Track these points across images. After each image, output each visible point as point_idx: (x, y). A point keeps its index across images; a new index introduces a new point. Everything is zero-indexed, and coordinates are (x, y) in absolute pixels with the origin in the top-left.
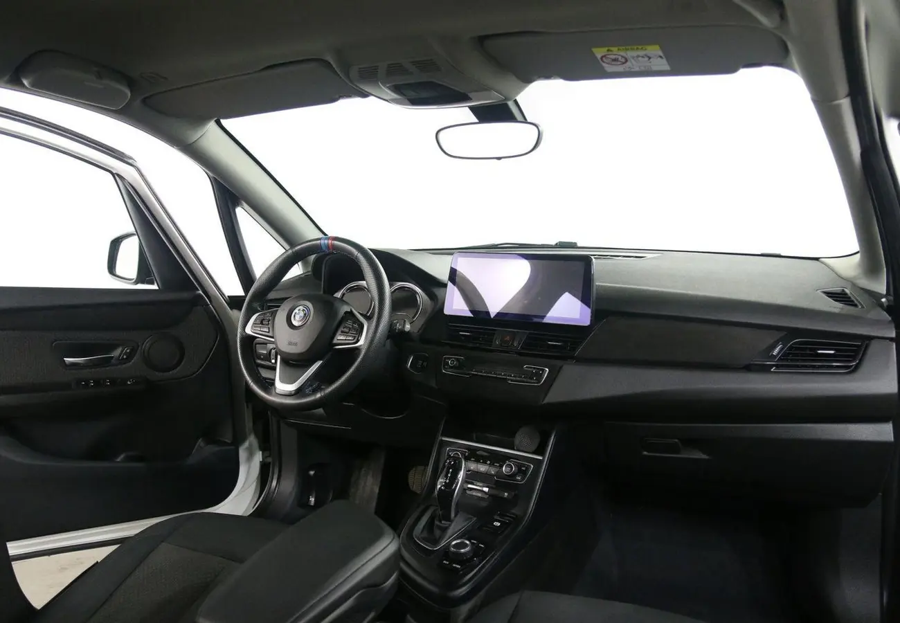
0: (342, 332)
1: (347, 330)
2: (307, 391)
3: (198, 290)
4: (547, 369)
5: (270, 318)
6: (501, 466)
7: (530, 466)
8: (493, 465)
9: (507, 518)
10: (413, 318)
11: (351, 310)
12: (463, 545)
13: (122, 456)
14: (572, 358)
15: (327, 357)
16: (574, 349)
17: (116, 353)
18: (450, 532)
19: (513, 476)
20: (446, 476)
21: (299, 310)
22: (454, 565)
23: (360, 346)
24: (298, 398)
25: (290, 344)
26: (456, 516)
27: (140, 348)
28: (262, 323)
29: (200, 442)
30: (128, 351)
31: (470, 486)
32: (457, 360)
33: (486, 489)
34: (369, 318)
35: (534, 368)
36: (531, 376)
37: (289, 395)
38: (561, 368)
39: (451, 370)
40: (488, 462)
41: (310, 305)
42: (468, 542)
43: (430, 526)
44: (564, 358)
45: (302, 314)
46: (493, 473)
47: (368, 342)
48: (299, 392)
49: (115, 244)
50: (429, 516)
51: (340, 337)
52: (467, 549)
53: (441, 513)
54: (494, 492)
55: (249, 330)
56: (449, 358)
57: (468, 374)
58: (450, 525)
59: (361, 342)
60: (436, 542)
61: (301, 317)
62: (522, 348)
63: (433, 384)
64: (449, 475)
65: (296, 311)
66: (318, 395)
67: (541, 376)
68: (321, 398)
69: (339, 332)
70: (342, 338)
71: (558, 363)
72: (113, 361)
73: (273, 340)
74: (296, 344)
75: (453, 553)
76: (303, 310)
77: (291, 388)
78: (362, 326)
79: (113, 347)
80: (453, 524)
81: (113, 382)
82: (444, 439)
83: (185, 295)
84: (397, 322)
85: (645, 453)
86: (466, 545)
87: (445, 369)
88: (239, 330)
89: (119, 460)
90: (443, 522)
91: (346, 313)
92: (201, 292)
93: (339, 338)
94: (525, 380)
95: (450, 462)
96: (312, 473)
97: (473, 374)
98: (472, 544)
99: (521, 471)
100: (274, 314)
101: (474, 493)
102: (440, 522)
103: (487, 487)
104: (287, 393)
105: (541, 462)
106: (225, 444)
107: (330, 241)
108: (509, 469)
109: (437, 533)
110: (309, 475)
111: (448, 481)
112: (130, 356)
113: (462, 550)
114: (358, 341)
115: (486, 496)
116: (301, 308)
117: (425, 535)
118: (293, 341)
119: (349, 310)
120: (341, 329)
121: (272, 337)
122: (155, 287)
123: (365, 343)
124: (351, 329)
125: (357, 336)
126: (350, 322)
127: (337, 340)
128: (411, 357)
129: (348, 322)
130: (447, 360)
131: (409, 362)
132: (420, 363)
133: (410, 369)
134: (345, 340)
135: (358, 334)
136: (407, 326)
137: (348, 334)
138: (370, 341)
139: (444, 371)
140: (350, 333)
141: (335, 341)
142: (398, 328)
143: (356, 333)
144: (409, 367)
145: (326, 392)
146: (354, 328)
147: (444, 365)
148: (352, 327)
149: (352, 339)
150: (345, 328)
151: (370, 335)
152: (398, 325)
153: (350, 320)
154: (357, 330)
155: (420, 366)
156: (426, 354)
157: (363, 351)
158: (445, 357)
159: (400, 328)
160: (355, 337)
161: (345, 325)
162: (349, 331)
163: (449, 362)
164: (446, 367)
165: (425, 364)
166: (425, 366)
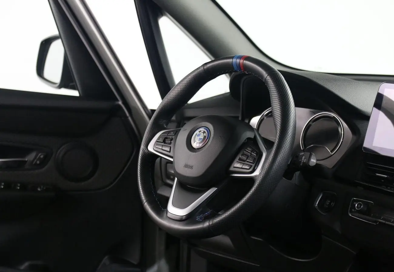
0: (240, 159)
1: (245, 158)
2: (198, 218)
3: (117, 100)
5: (174, 137)
10: (332, 152)
11: (255, 137)
13: (27, 264)
15: (222, 185)
17: (30, 157)
21: (200, 132)
23: (256, 176)
24: (188, 224)
25: (186, 166)
27: (53, 156)
28: (164, 142)
29: (106, 260)
30: (42, 157)
32: (366, 204)
37: (181, 220)
39: (357, 214)
41: (211, 127)
45: (202, 137)
47: (264, 172)
48: (189, 219)
49: (45, 45)
51: (237, 165)
55: (151, 148)
56: (356, 201)
57: (376, 222)
59: (257, 173)
61: (200, 139)
63: (337, 227)
65: (197, 132)
66: (207, 224)
68: (209, 227)
69: (237, 159)
70: (238, 165)
72: (27, 166)
73: (172, 160)
74: (191, 167)
76: (204, 132)
77: (182, 212)
78: (260, 155)
79: (27, 151)
81: (24, 187)
83: (104, 105)
84: (303, 155)
87: (351, 212)
88: (142, 147)
89: (22, 267)
91: (249, 139)
92: (120, 103)
97: (380, 222)
100: (176, 133)
104: (178, 218)
106: (133, 265)
107: (242, 61)
112: (44, 162)
114: (252, 172)
116: (202, 129)
118: (190, 163)
119: (252, 137)
120: (240, 156)
121: (172, 157)
122: (75, 93)
123: (260, 174)
124: (249, 157)
125: (253, 165)
126: (250, 149)
127: (234, 167)
128: (320, 195)
129: (248, 148)
130: (355, 203)
131: (318, 199)
132: (328, 202)
133: (317, 208)
134: (242, 168)
135: (255, 163)
136: (312, 160)
137: (246, 163)
138: (265, 173)
139: (350, 215)
140: (247, 162)
141: (232, 169)
142: (303, 162)
143: (253, 162)
144: (316, 205)
145: (214, 222)
146: (252, 157)
147: (350, 208)
148: (251, 155)
149: (248, 168)
150: (243, 156)
151: (267, 165)
152: (303, 158)
153: (250, 147)
154: (255, 159)
155: (327, 206)
156: (336, 194)
157: (257, 183)
158: (353, 199)
159: (304, 161)
160: (251, 166)
161: (244, 152)
162: (247, 159)
163: (356, 205)
164: (353, 210)
165: (333, 204)
166: (333, 206)
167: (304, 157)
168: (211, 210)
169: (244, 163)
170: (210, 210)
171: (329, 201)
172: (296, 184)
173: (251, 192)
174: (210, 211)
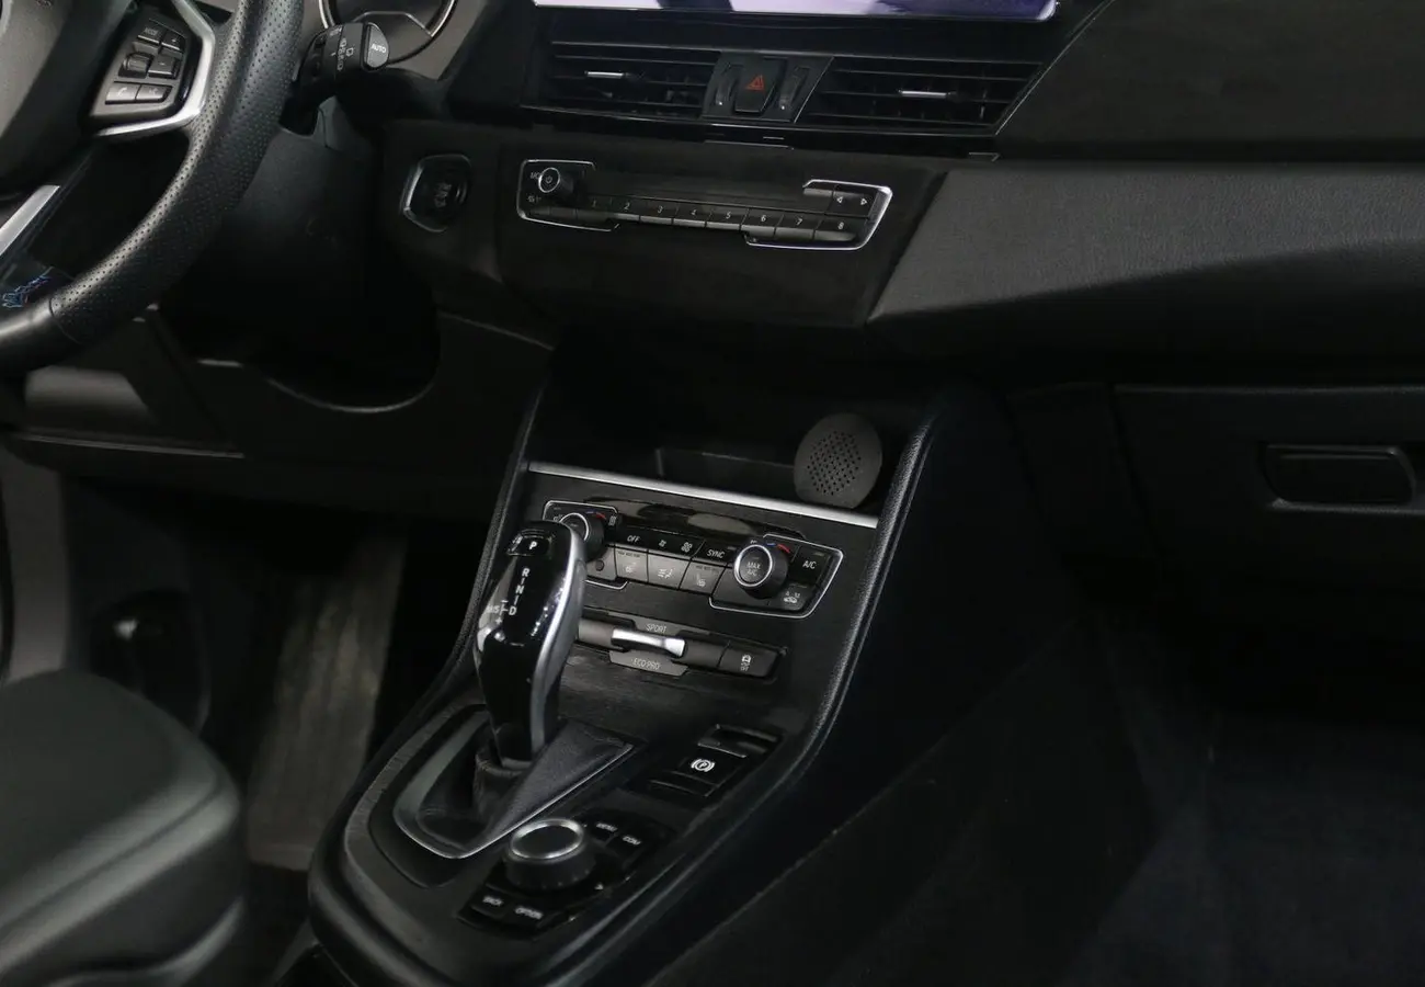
0: (124, 72)
1: (139, 65)
2: (7, 301)
4: (886, 190)
6: (729, 559)
7: (834, 557)
8: (703, 554)
9: (745, 745)
10: (430, 26)
12: (560, 838)
14: (988, 145)
15: (77, 173)
16: (995, 113)
18: (524, 796)
19: (766, 592)
20: (511, 595)
22: (522, 910)
23: (190, 121)
26: (549, 739)
31: (620, 634)
32: (569, 171)
33: (676, 645)
34: (218, 17)
35: (840, 188)
36: (828, 215)
38: (939, 180)
39: (547, 211)
40: (687, 547)
42: (574, 826)
43: (460, 779)
44: (958, 150)
46: (701, 583)
47: (216, 100)
50: (458, 749)
51: (116, 94)
52: (572, 849)
53: (496, 732)
54: (706, 654)
56: (539, 168)
57: (610, 222)
58: (527, 772)
59: (192, 110)
60: (471, 830)
62: (804, 120)
63: (487, 265)
64: (520, 589)
66: (42, 314)
67: (865, 215)
68: (53, 324)
69: (113, 75)
70: (124, 95)
71: (931, 165)
75: (522, 867)
78: (195, 47)
80: (538, 769)
82: (535, 468)
84: (341, 36)
85: (1280, 503)
86: (569, 837)
87: (527, 208)
90: (507, 762)
93: (110, 97)
94: (808, 232)
95: (525, 543)
96: (127, 628)
97: (623, 222)
98: (591, 831)
99: (799, 574)
101: (636, 661)
102: (498, 763)
103: (678, 636)
105: (872, 537)
108: (753, 568)
109: (482, 798)
110: (118, 641)
111: (513, 611)
113: (551, 856)
114: (180, 104)
115: (677, 671)
117: (439, 810)
120: (122, 61)
123: (204, 110)
124: (156, 60)
125: (175, 84)
126: (155, 33)
127: (108, 103)
128: (415, 171)
129: (147, 30)
130: (533, 176)
131: (409, 189)
132: (444, 190)
133: (412, 217)
134: (136, 101)
135: (180, 75)
136: (374, 47)
137: (148, 80)
138: (222, 104)
139: (524, 216)
140: (153, 75)
141: (100, 110)
142: (342, 57)
143: (173, 72)
144: (407, 208)
145: (67, 302)
146: (165, 55)
147: (521, 193)
148: (160, 52)
149: (159, 96)
150: (134, 58)
151: (223, 79)
152: (342, 46)
153: (154, 26)
154: (177, 62)
155: (444, 204)
156: (466, 158)
157: (197, 141)
158: (525, 162)
159: (348, 55)
160: (169, 88)
161: (133, 47)
162: (147, 69)
163: (540, 180)
164: (531, 199)
165: (460, 195)
166: (462, 200)
167: (344, 41)
168: (51, 268)
169: (141, 84)
170: (44, 267)
171: (447, 187)
172: (329, 145)
173: (184, 175)
174: (47, 272)
